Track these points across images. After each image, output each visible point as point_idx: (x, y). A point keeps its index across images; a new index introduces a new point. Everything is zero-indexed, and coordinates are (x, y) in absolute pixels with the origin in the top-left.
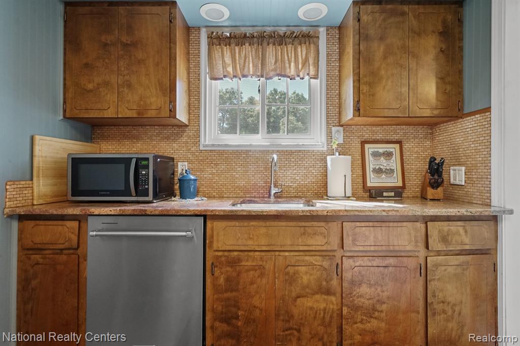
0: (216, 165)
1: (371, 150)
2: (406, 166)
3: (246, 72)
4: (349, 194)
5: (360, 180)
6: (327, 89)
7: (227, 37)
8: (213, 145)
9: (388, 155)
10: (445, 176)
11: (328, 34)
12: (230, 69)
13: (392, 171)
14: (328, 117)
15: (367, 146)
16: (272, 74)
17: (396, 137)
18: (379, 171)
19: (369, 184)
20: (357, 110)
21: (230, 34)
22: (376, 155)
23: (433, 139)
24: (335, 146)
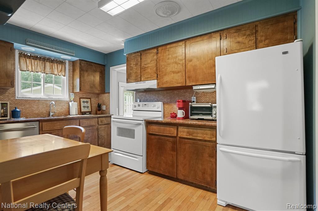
0: (24, 105)
1: (82, 101)
2: (92, 105)
3: (37, 71)
4: (77, 114)
5: (79, 110)
6: (69, 81)
7: (28, 55)
8: (23, 98)
9: (87, 102)
10: (101, 108)
11: (69, 63)
12: (30, 68)
13: (88, 107)
14: (69, 89)
15: (81, 99)
16: (48, 73)
17: (89, 97)
18: (84, 107)
19: (82, 111)
20: (80, 90)
21: (31, 55)
22: (84, 102)
23: (98, 98)
24: (72, 99)
